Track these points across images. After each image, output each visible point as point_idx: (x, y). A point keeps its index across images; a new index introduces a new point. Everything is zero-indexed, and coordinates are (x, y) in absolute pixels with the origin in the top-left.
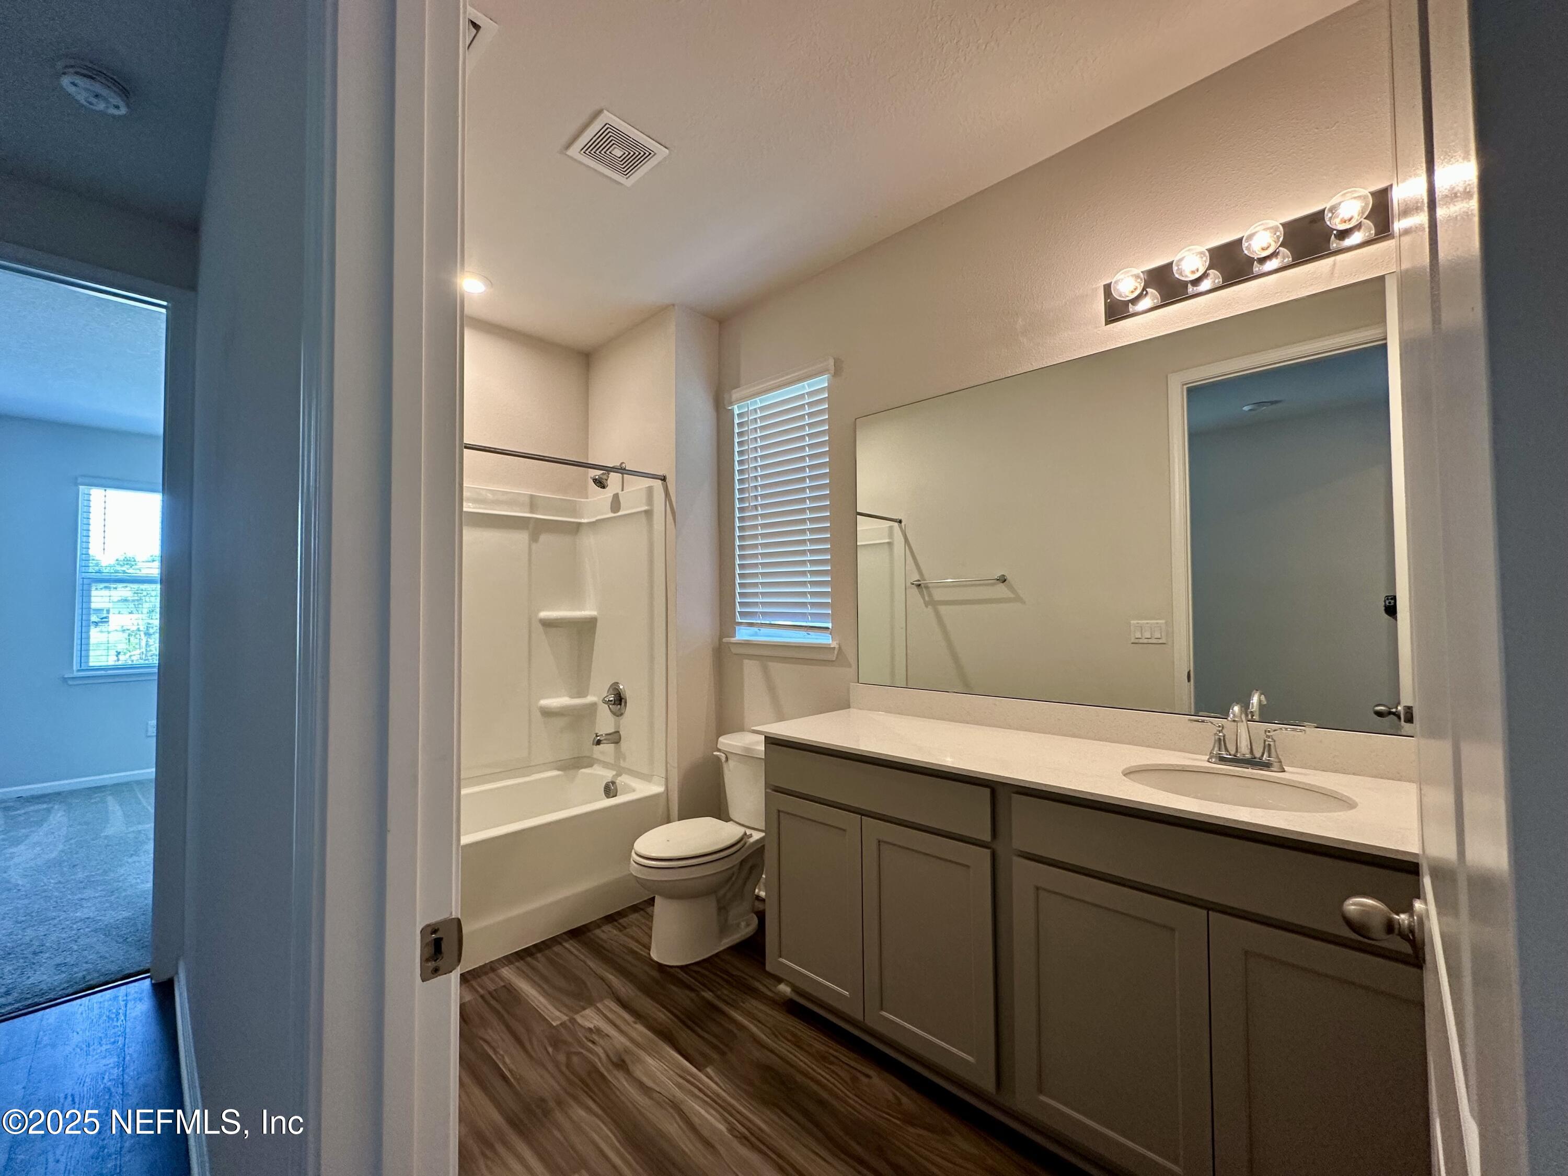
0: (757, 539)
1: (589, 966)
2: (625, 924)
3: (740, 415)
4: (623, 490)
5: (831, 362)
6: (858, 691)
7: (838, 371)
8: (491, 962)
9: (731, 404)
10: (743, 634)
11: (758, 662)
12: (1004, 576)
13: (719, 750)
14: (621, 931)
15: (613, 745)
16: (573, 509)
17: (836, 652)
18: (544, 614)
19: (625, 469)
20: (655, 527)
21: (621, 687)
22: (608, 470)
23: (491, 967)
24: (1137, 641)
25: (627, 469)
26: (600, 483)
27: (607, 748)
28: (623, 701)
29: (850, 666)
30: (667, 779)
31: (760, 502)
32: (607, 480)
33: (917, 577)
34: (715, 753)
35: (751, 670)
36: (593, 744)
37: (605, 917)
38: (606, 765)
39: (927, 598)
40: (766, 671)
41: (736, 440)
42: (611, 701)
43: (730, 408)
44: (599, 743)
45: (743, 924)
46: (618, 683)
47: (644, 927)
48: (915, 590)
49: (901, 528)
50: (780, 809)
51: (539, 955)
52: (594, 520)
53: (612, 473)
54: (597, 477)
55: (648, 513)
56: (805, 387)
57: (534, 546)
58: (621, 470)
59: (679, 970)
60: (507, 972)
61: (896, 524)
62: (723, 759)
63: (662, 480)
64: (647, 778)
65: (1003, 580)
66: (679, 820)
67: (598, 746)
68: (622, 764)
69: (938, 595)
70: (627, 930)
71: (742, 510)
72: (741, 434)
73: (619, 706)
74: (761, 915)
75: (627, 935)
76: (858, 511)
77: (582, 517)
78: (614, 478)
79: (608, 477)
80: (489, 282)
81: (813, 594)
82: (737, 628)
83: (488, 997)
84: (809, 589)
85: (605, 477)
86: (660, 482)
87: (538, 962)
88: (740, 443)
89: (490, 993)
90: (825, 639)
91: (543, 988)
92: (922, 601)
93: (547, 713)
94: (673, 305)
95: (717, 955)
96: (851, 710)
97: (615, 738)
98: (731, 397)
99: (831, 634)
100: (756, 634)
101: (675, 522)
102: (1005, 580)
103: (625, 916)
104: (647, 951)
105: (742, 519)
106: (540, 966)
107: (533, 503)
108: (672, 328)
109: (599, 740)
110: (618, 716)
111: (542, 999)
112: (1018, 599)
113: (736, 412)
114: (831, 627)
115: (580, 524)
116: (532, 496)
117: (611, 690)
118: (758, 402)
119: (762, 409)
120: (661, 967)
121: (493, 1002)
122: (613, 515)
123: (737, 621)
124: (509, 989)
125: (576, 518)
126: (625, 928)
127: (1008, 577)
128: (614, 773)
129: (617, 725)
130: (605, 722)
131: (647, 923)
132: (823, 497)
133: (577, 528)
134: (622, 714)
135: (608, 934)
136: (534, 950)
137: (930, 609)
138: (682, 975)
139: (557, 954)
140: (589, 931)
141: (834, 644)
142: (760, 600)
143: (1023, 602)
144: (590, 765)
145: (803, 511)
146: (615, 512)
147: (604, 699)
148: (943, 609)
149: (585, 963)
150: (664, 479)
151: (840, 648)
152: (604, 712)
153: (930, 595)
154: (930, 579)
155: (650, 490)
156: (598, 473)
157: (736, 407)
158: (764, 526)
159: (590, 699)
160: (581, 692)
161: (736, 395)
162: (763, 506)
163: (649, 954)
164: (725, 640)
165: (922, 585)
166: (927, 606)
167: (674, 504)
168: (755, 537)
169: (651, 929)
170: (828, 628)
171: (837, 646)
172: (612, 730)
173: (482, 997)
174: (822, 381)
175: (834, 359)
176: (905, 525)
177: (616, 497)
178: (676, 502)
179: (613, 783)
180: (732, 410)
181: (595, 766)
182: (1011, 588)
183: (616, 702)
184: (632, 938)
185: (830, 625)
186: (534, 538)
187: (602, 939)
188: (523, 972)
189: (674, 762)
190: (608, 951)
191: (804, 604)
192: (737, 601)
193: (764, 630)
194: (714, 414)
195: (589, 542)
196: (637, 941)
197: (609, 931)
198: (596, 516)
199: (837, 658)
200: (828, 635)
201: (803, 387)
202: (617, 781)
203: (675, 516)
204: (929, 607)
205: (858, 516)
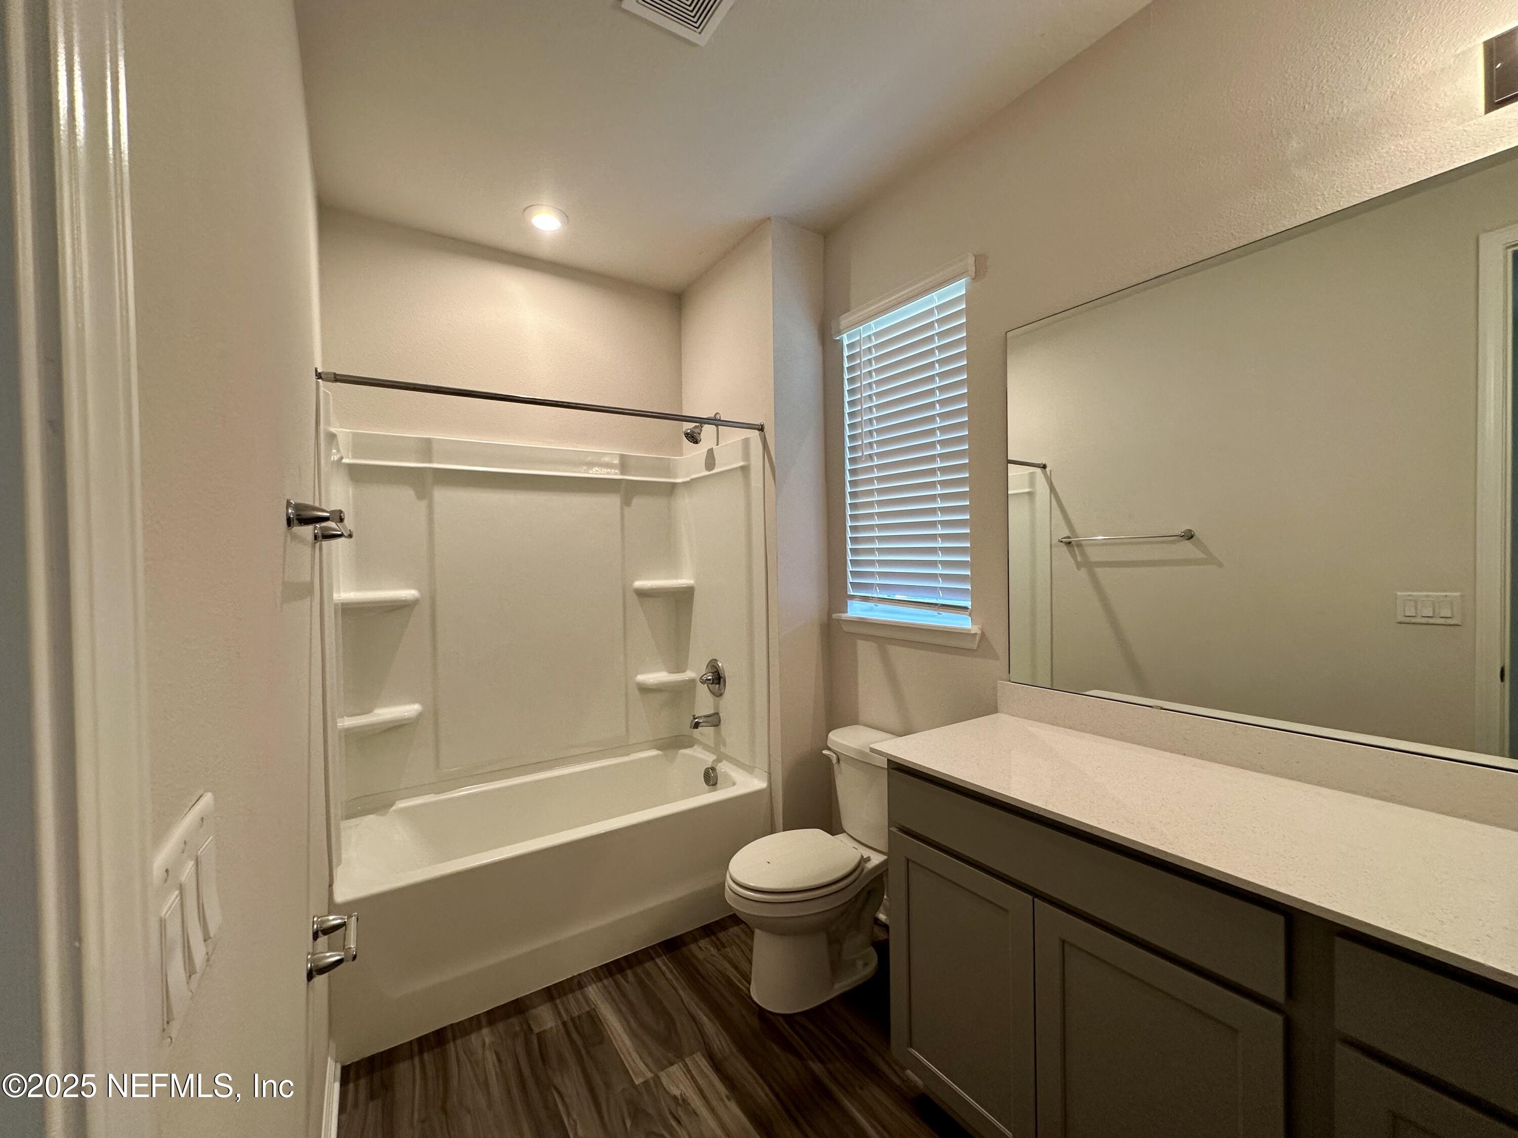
0: (873, 495)
1: (680, 996)
2: (724, 940)
3: (851, 346)
4: (717, 445)
5: (971, 260)
6: (1008, 691)
7: (980, 271)
8: (579, 975)
9: (840, 332)
10: (856, 610)
11: (873, 644)
12: (1190, 531)
13: (829, 749)
14: (719, 950)
15: (712, 728)
16: (666, 468)
17: (978, 638)
18: (638, 584)
19: (720, 420)
20: (753, 484)
21: (720, 665)
22: (702, 421)
23: (579, 982)
24: (1407, 620)
25: (722, 419)
26: (693, 438)
27: (706, 731)
28: (722, 680)
29: (997, 658)
30: (770, 773)
31: (876, 450)
32: (699, 434)
33: (1067, 533)
34: (824, 752)
35: (865, 651)
36: (691, 727)
37: (702, 927)
38: (706, 747)
39: (1079, 559)
40: (885, 659)
41: (846, 376)
42: (709, 680)
43: (838, 338)
44: (696, 725)
45: (860, 963)
46: (716, 660)
47: (743, 947)
48: (1065, 549)
49: (1045, 474)
50: (909, 857)
51: (629, 972)
52: (688, 479)
53: (706, 426)
54: (689, 431)
55: (745, 470)
56: (936, 298)
57: (626, 509)
58: (716, 421)
59: (781, 1020)
60: (593, 991)
61: (1038, 470)
62: (834, 760)
63: (759, 430)
64: (749, 769)
65: (1189, 536)
66: (784, 831)
67: (695, 730)
68: (722, 749)
69: (1094, 555)
70: (726, 949)
71: (853, 460)
72: (851, 369)
73: (717, 686)
74: (882, 948)
75: (725, 957)
76: (1009, 458)
77: (675, 477)
78: (708, 431)
79: (701, 430)
80: (566, 217)
81: (945, 564)
82: (849, 602)
83: (570, 1024)
84: (940, 557)
85: (697, 430)
86: (757, 432)
87: (627, 982)
88: (852, 392)
89: (573, 1019)
90: (963, 623)
91: (628, 1023)
92: (1073, 562)
93: (645, 690)
94: (769, 218)
95: (827, 1004)
96: (1001, 718)
97: (715, 720)
98: (839, 324)
99: (970, 615)
100: (871, 610)
101: (774, 479)
102: (1192, 537)
103: (725, 929)
104: (748, 985)
105: (853, 472)
106: (628, 988)
107: (624, 464)
108: (768, 245)
109: (697, 722)
110: (717, 697)
111: (628, 1042)
112: (1210, 560)
113: (846, 342)
114: (970, 608)
115: (674, 485)
116: (622, 457)
117: (709, 667)
118: (873, 326)
119: (878, 335)
120: (761, 1013)
121: (575, 1036)
122: (707, 473)
123: (849, 593)
124: (593, 1018)
125: (670, 477)
126: (724, 947)
127: (1197, 534)
128: (714, 757)
129: (717, 706)
130: (704, 703)
131: (749, 942)
132: (959, 440)
133: (672, 489)
134: (721, 695)
135: (703, 950)
136: (624, 963)
137: (1083, 573)
138: (786, 1029)
139: (648, 974)
140: (685, 944)
141: (975, 629)
142: (877, 569)
143: (1220, 565)
144: (690, 746)
145: (932, 458)
146: (710, 470)
147: (701, 678)
148: (1099, 571)
149: (676, 991)
150: (761, 429)
151: (983, 634)
152: (703, 691)
153: (1083, 554)
154: (1082, 536)
155: (746, 442)
156: (688, 426)
157: (845, 336)
158: (881, 479)
159: (689, 675)
160: (679, 668)
161: (844, 321)
162: (880, 455)
163: (749, 990)
164: (835, 616)
165: (1073, 543)
166: (1079, 568)
167: (774, 459)
168: (870, 493)
169: (751, 950)
170: (966, 608)
171: (979, 632)
172: (712, 712)
173: (564, 1024)
174: (958, 289)
175: (974, 256)
176: (1051, 471)
177: (710, 452)
178: (776, 458)
179: (713, 769)
180: (841, 341)
181: (696, 747)
182: (1201, 546)
183: (715, 681)
184: (731, 962)
185: (968, 604)
186: (627, 502)
187: (697, 959)
188: (609, 993)
189: (777, 756)
190: (703, 978)
191: (934, 577)
192: (848, 570)
193: (881, 606)
194: (820, 348)
195: (685, 504)
196: (736, 968)
197: (706, 948)
198: (690, 476)
199: (978, 646)
200: (966, 616)
201: (932, 300)
202: (717, 768)
203: (775, 471)
204: (1083, 569)
205: (1009, 465)
